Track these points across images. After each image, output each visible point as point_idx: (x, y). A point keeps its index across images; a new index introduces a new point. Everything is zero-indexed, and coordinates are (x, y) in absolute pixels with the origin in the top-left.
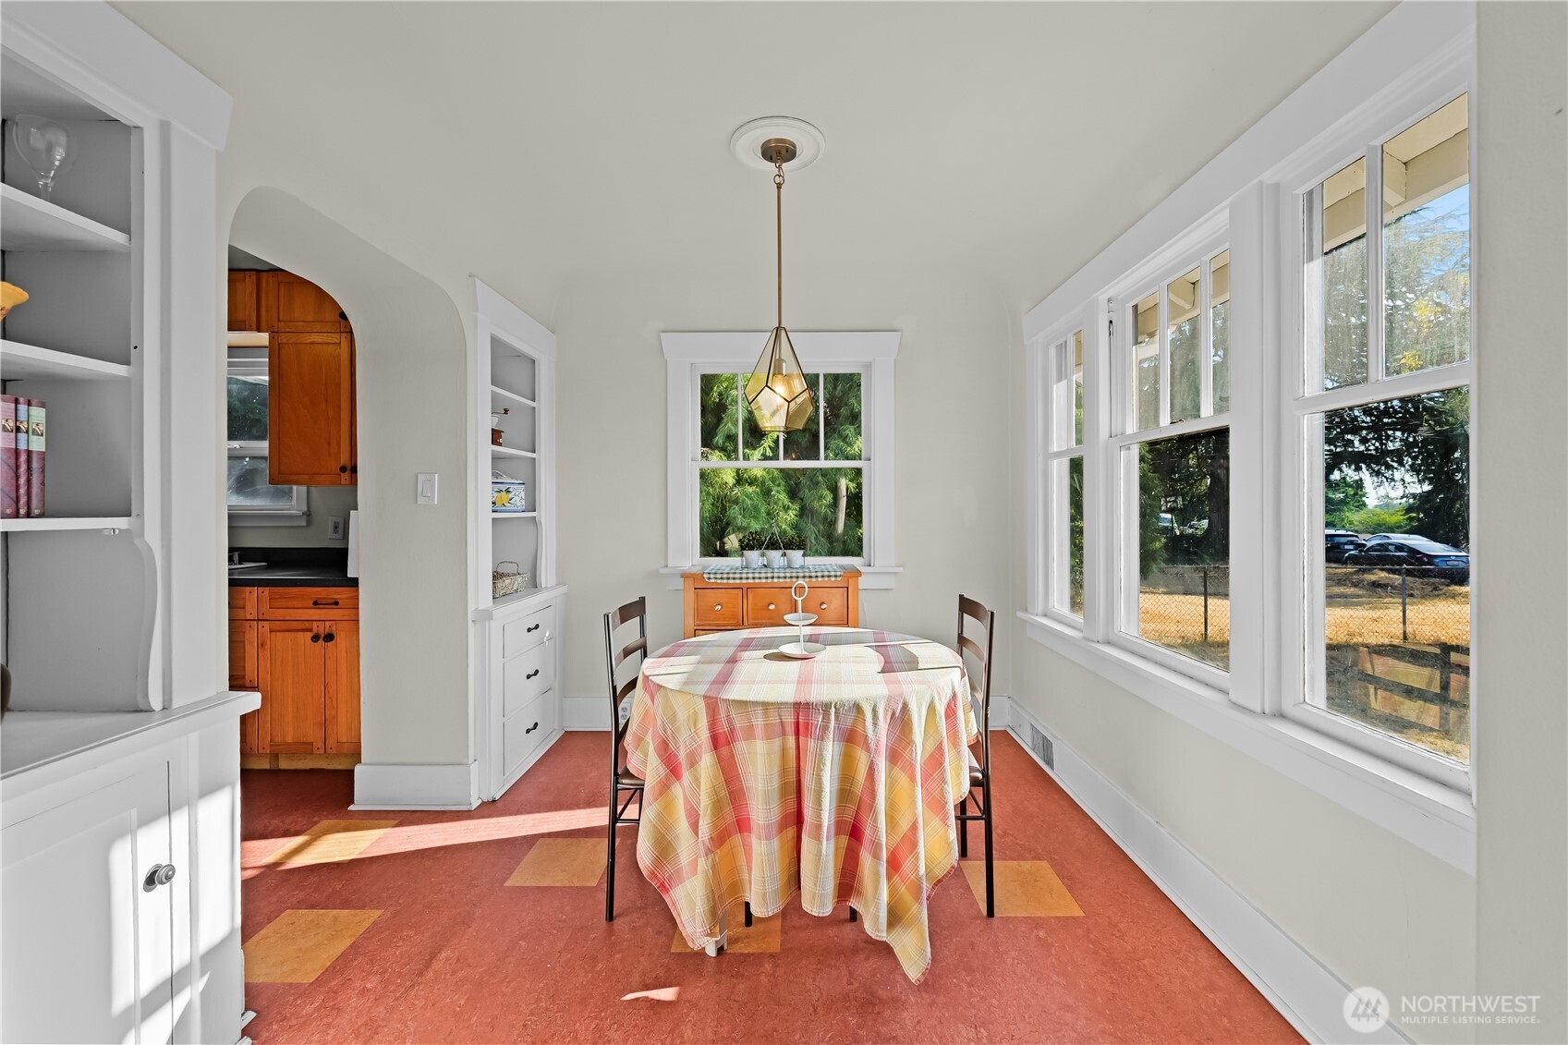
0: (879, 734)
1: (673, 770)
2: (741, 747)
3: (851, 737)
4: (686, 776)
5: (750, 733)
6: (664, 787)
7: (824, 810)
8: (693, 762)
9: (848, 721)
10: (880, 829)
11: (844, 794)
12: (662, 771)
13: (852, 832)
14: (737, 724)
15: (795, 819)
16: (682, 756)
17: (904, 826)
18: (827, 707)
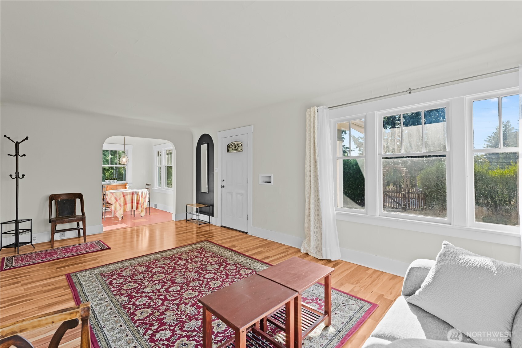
0: (140, 195)
1: (117, 200)
2: (126, 197)
3: (138, 195)
4: (119, 201)
5: (127, 195)
6: (115, 203)
7: (135, 201)
8: (120, 199)
9: (137, 193)
10: (140, 202)
11: (137, 200)
12: (116, 201)
13: (138, 203)
14: (126, 194)
15: (132, 203)
16: (118, 199)
17: (142, 203)
18: (135, 192)
